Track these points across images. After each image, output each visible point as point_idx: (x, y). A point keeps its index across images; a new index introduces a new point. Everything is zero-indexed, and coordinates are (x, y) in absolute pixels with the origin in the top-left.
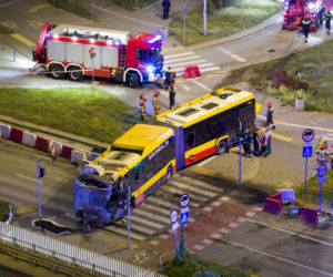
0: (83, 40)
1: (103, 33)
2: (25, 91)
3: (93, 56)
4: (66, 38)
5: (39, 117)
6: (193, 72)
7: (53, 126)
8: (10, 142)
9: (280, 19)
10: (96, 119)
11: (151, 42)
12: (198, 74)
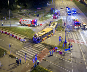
0: (26, 21)
1: (29, 20)
2: (17, 28)
3: (27, 23)
4: (24, 20)
5: (18, 32)
6: (41, 25)
7: (19, 34)
8: (12, 37)
9: (53, 18)
10: (26, 32)
11: (35, 21)
12: (42, 25)
